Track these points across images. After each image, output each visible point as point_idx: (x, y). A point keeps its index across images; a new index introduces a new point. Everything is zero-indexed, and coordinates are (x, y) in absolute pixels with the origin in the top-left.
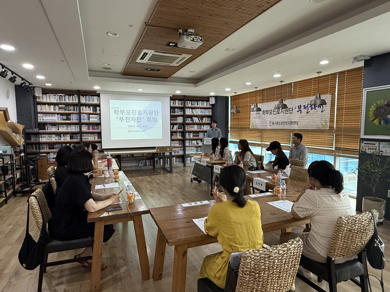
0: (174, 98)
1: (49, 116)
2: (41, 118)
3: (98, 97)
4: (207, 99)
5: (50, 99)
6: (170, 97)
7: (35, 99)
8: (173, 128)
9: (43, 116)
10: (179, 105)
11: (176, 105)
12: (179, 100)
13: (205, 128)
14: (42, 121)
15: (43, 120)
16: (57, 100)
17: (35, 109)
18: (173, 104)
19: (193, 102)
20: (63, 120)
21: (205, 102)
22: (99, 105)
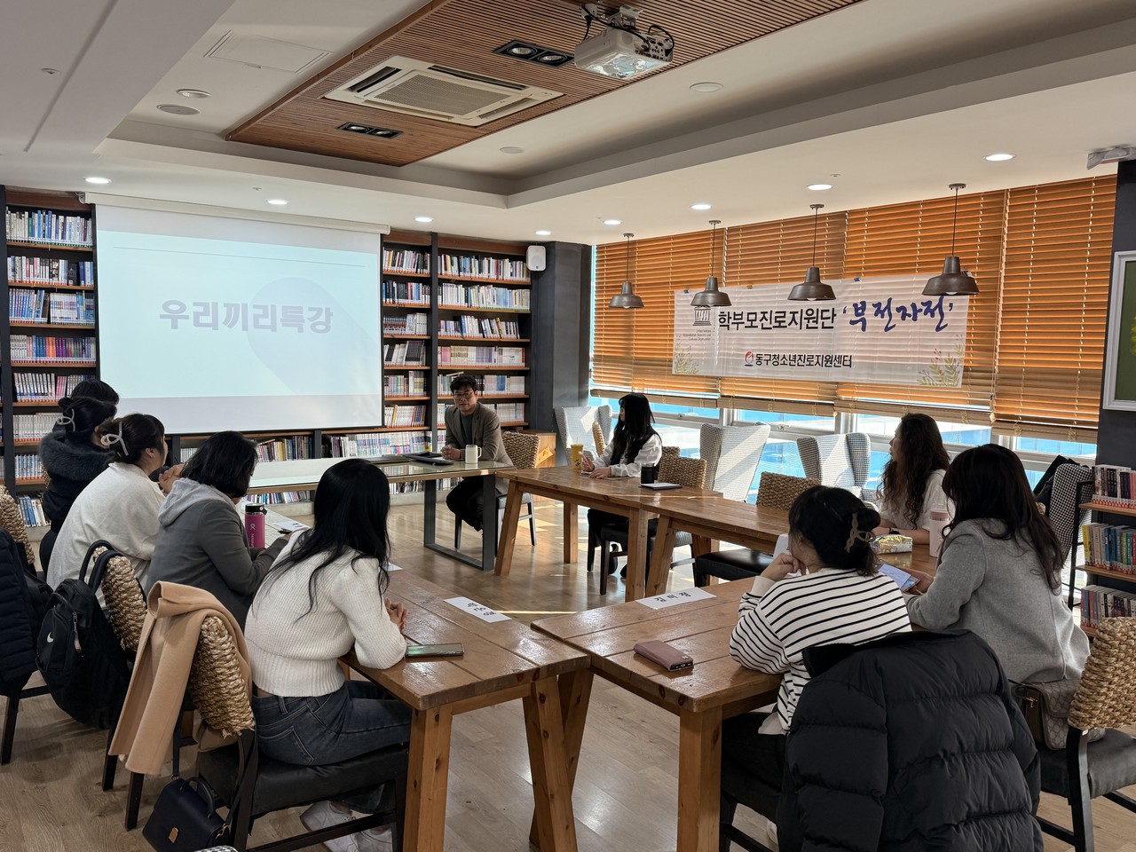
0: (394, 242)
3: (87, 219)
4: (518, 252)
6: (382, 235)
8: (389, 358)
10: (416, 270)
11: (405, 269)
12: (416, 249)
13: (504, 360)
18: (393, 265)
19: (465, 261)
21: (507, 260)
22: (91, 253)
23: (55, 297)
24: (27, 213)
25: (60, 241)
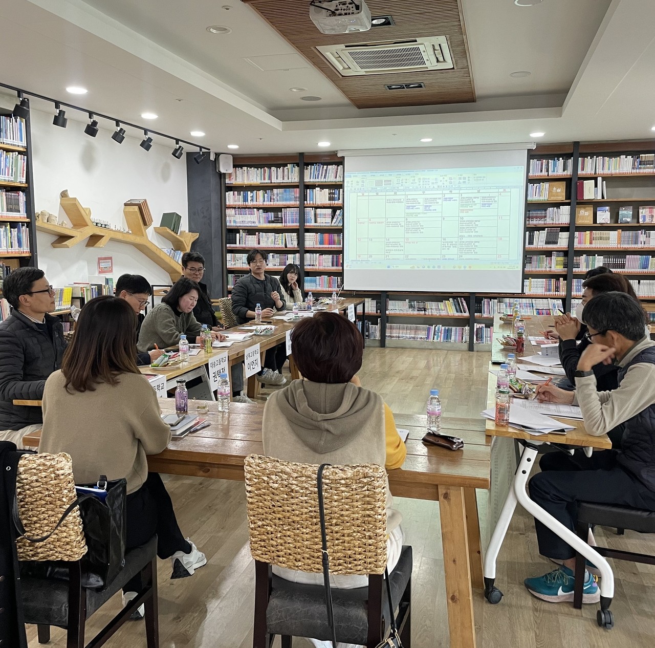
0: (538, 153)
1: (246, 214)
2: (232, 219)
3: (341, 166)
5: (248, 179)
6: (529, 150)
7: (222, 179)
9: (235, 214)
11: (549, 173)
14: (233, 224)
15: (235, 222)
17: (222, 199)
20: (269, 222)
22: (342, 184)
23: (320, 211)
24: (313, 167)
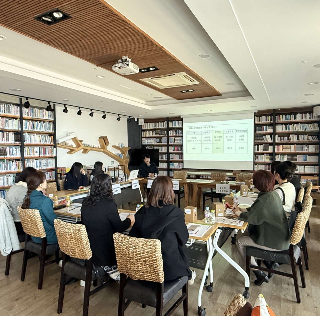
0: (259, 114)
1: (149, 140)
2: (144, 141)
3: (182, 121)
4: (309, 110)
5: (150, 127)
7: (140, 128)
8: (258, 150)
10: (267, 122)
11: (263, 122)
12: (267, 115)
14: (144, 144)
16: (154, 127)
17: (141, 135)
18: (259, 121)
19: (289, 116)
20: (158, 143)
21: (308, 113)
22: (182, 128)
23: (176, 138)
24: (172, 122)
25: (177, 126)
